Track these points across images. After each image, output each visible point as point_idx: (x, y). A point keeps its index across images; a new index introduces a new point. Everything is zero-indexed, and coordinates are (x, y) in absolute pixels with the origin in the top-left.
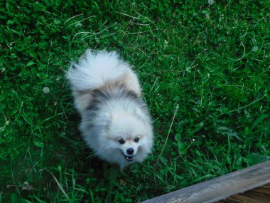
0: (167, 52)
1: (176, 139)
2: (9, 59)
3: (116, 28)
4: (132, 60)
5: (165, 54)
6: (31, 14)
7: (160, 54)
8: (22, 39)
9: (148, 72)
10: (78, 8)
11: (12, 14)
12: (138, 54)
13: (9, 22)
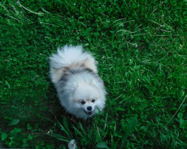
0: (180, 53)
1: (178, 116)
2: (75, 40)
3: (146, 31)
4: (154, 54)
5: (179, 54)
6: (93, 14)
7: (175, 53)
8: (85, 29)
9: (164, 64)
10: (123, 15)
11: (83, 13)
12: (158, 51)
13: (81, 17)
